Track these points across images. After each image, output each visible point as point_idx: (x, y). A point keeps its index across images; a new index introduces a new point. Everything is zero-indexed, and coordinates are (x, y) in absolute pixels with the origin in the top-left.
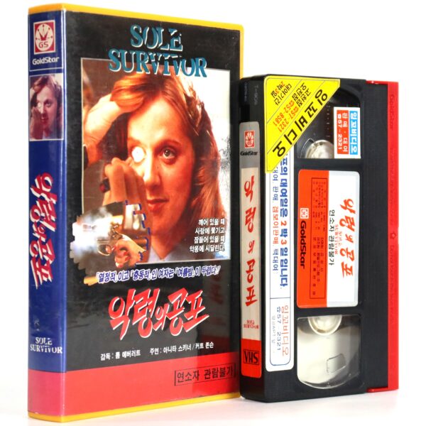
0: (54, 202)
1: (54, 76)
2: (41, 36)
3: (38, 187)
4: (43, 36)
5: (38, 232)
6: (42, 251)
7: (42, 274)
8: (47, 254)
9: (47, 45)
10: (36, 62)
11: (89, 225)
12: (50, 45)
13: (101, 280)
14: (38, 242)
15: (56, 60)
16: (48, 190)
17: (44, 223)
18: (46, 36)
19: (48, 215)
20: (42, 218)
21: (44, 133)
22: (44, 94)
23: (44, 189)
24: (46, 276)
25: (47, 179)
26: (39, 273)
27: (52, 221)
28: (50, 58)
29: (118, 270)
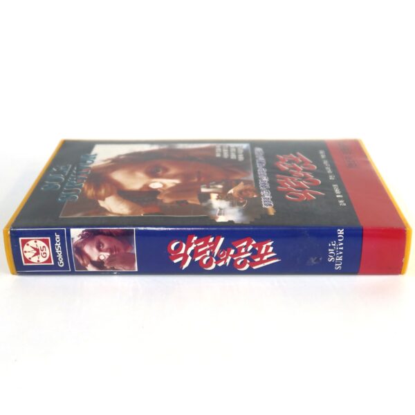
0: (195, 238)
1: (73, 239)
2: (36, 255)
3: (181, 259)
4: (35, 252)
5: (225, 259)
6: (243, 254)
7: (266, 253)
8: (246, 247)
9: (44, 247)
10: (61, 263)
11: (218, 212)
12: (43, 244)
13: (270, 205)
14: (235, 259)
15: (58, 237)
16: (184, 245)
17: (216, 251)
18: (35, 249)
19: (208, 247)
20: (212, 254)
21: (129, 251)
22: (92, 252)
23: (182, 251)
24: (268, 248)
25: (173, 247)
26: (265, 258)
27: (214, 240)
28: (57, 244)
29: (260, 196)
